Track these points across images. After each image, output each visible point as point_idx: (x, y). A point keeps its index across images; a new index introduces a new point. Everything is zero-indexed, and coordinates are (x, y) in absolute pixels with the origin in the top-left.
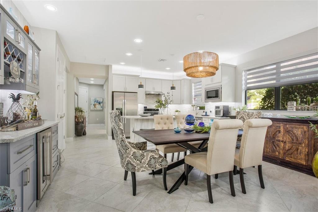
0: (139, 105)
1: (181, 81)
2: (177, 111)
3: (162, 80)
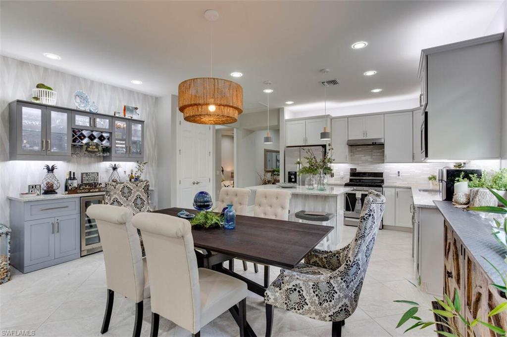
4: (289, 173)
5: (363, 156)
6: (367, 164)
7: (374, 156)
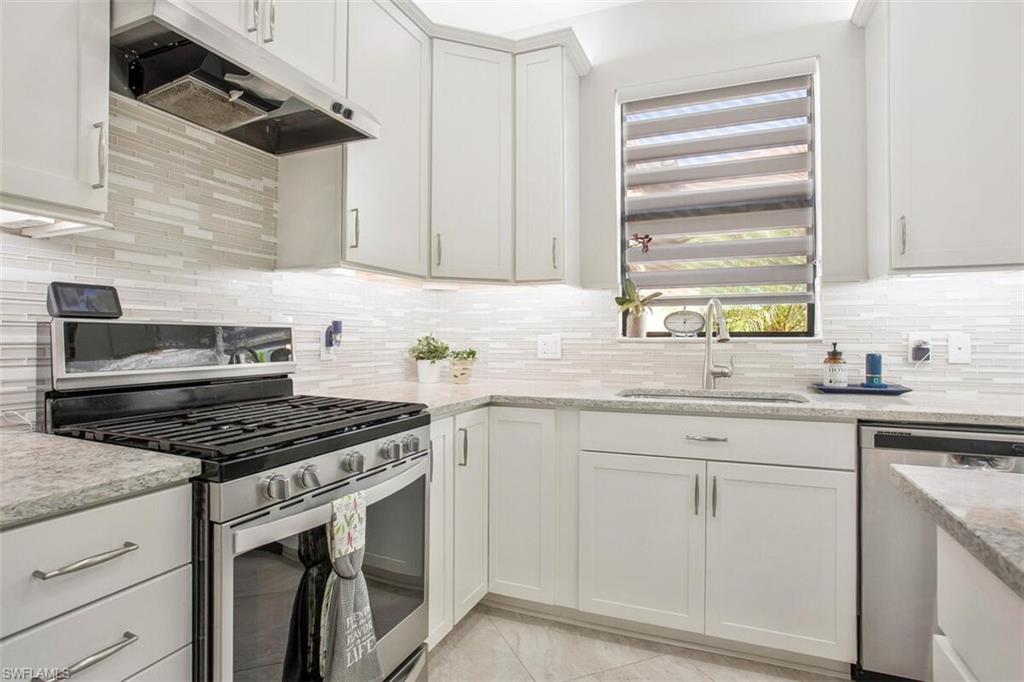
2: (432, 352)
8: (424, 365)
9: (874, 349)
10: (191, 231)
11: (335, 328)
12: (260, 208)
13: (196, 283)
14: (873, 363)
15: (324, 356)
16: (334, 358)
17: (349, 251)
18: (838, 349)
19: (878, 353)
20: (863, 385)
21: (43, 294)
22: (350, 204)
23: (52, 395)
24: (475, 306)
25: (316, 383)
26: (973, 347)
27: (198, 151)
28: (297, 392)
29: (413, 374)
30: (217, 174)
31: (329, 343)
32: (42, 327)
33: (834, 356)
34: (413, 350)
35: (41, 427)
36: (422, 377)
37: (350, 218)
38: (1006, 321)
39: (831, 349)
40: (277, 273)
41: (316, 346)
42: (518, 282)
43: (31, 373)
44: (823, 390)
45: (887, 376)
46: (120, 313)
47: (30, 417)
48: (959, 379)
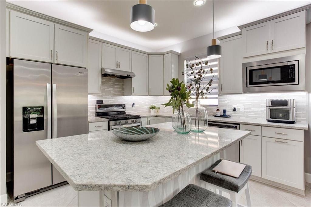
0: (89, 96)
1: (164, 55)
2: (153, 108)
3: (132, 50)
4: (25, 109)
5: (106, 87)
6: (110, 96)
7: (115, 88)
8: (151, 110)
9: (224, 108)
10: (112, 92)
11: (134, 104)
12: (121, 87)
13: (112, 99)
14: (224, 111)
15: (132, 108)
16: (134, 109)
17: (132, 93)
18: (219, 108)
19: (225, 109)
20: (223, 116)
21: (96, 102)
22: (132, 86)
23: (97, 113)
24: (162, 99)
25: (131, 112)
26: (245, 109)
27: (112, 81)
28: (126, 113)
29: (150, 112)
30: (115, 84)
31: (133, 106)
32: (96, 105)
33: (218, 110)
34: (150, 107)
35: (96, 116)
36: (151, 112)
37: (132, 88)
38: (251, 103)
39: (217, 108)
40: (124, 96)
41: (131, 107)
42: (165, 96)
43: (95, 110)
44: (216, 116)
45: (227, 114)
46: (103, 103)
47: (95, 115)
48: (242, 115)
